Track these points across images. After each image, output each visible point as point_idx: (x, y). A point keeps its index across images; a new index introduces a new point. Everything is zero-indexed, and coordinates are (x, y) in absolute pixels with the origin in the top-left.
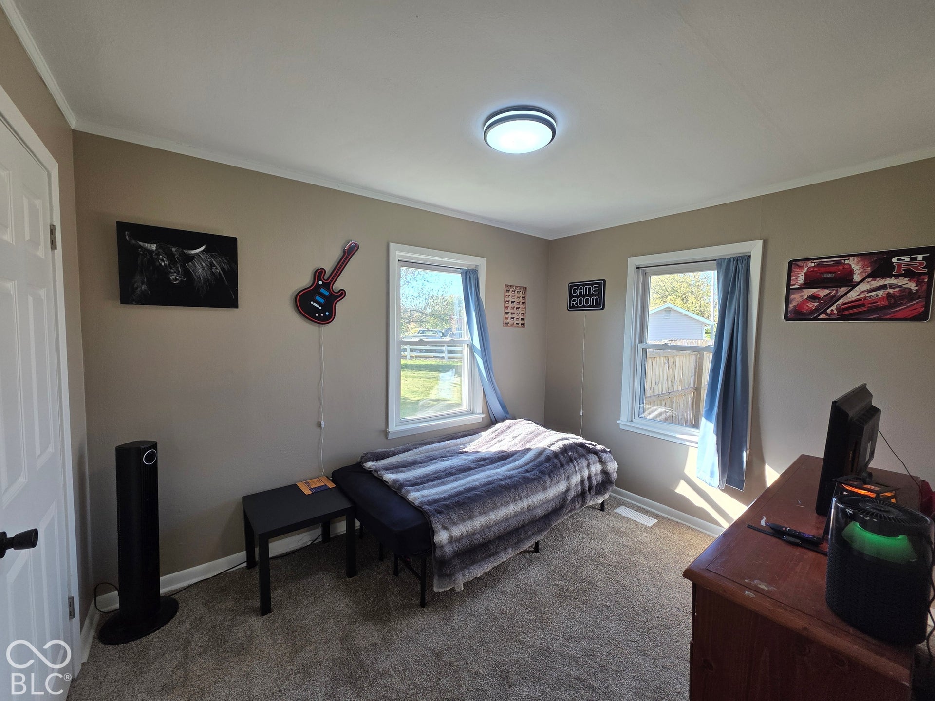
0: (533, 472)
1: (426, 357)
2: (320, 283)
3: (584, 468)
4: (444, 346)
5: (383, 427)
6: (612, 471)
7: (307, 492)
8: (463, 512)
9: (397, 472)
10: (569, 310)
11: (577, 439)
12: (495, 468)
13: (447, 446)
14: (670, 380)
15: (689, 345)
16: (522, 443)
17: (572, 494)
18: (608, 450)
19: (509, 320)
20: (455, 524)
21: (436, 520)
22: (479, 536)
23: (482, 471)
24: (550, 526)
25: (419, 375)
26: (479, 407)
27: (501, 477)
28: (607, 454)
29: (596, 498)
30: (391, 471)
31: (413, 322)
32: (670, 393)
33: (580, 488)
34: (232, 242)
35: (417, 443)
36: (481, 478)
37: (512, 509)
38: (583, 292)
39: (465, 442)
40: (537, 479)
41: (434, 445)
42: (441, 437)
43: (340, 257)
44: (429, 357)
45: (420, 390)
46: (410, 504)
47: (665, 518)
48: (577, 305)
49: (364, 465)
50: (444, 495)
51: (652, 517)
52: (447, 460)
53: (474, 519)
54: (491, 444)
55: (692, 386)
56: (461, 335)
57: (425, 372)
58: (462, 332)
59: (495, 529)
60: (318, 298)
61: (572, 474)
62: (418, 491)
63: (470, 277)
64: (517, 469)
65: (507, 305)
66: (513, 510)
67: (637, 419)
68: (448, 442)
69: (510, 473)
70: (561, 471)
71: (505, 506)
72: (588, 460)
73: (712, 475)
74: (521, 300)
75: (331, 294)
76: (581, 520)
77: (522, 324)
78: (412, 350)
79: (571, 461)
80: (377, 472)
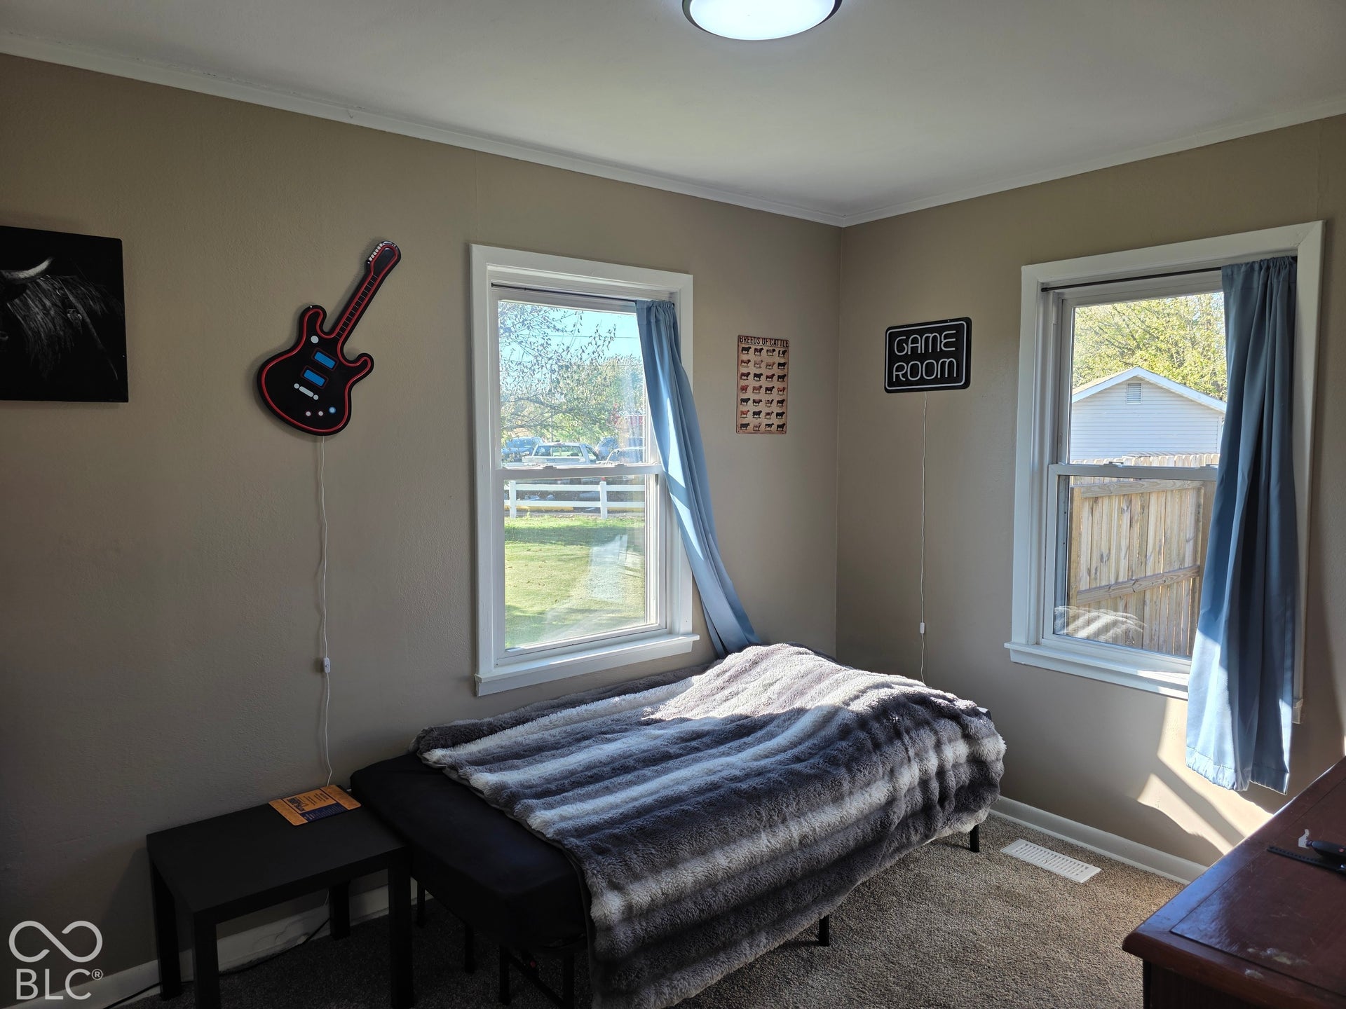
0: (812, 761)
1: (556, 511)
2: (315, 340)
3: (926, 752)
4: (597, 483)
5: (466, 670)
6: (993, 758)
7: (296, 820)
8: (653, 851)
9: (501, 770)
10: (888, 391)
11: (911, 686)
12: (723, 754)
13: (614, 710)
14: (1136, 550)
15: (1180, 465)
16: (784, 698)
17: (901, 810)
18: (984, 710)
19: (749, 419)
20: (637, 877)
21: (594, 869)
22: (691, 905)
23: (696, 761)
24: (852, 882)
25: (541, 554)
26: (685, 620)
27: (737, 773)
28: (980, 718)
29: (958, 820)
30: (488, 766)
31: (521, 426)
32: (1137, 580)
33: (919, 797)
34: (111, 249)
35: (545, 703)
36: (694, 777)
37: (764, 843)
38: (921, 347)
39: (653, 698)
40: (819, 777)
41: (584, 707)
42: (601, 690)
43: (358, 280)
44: (562, 511)
45: (545, 590)
46: (534, 837)
47: (1117, 863)
48: (907, 379)
49: (426, 755)
50: (610, 815)
51: (1087, 862)
52: (615, 740)
53: (680, 866)
54: (715, 703)
55: (1188, 562)
56: (640, 456)
57: (554, 547)
58: (643, 448)
59: (727, 888)
60: (309, 375)
61: (901, 765)
62: (551, 807)
63: (657, 321)
64: (776, 754)
65: (743, 383)
66: (767, 846)
67: (1049, 639)
68: (617, 699)
69: (758, 763)
70: (875, 759)
71: (749, 837)
72: (936, 733)
73: (1220, 758)
74: (776, 371)
75: (339, 365)
76: (925, 872)
77: (779, 426)
78: (521, 495)
79: (897, 734)
80: (457, 770)
